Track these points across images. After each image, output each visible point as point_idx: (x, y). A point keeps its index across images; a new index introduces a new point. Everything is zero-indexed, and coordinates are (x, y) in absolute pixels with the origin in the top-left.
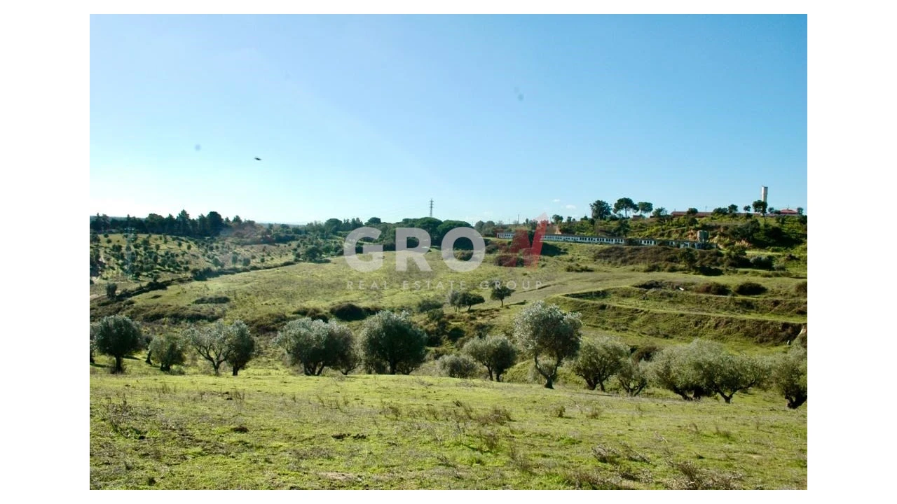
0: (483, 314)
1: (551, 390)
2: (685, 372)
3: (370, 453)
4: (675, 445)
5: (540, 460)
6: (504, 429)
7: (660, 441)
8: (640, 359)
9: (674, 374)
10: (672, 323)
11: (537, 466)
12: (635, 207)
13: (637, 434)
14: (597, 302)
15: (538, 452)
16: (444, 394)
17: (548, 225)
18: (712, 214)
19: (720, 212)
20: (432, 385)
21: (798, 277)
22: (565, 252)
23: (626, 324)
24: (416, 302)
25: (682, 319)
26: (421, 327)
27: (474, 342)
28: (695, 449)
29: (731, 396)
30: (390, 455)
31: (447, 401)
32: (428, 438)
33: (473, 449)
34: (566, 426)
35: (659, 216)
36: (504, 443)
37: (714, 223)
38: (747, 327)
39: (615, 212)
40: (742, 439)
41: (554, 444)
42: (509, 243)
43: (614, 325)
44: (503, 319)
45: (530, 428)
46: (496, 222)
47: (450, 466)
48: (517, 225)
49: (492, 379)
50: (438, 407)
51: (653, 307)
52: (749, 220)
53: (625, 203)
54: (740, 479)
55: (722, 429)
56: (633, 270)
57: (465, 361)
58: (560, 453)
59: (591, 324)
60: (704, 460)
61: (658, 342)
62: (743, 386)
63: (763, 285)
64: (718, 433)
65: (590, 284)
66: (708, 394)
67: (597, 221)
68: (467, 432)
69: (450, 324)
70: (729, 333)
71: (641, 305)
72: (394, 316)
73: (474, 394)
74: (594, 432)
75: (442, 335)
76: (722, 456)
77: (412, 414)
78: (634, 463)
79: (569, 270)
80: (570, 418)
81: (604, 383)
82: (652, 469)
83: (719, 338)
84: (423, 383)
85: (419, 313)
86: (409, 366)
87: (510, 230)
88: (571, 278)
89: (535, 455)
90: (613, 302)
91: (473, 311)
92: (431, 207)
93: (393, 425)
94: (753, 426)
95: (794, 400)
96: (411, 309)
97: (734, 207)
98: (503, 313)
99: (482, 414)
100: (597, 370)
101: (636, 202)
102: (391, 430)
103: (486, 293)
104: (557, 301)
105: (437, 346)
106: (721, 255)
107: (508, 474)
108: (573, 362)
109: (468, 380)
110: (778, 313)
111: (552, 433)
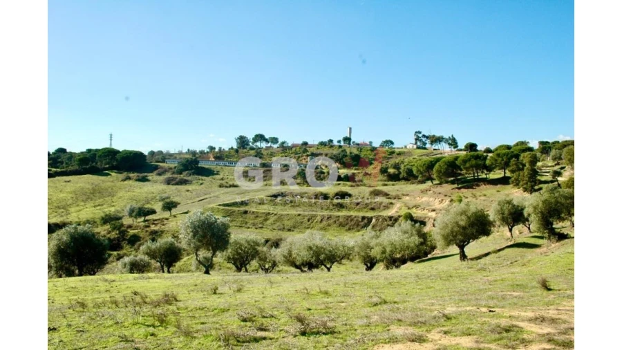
0: (156, 222)
1: (209, 276)
2: (301, 254)
3: (61, 341)
4: (293, 303)
5: (200, 327)
6: (171, 308)
7: (283, 302)
8: (272, 247)
9: (294, 256)
10: (293, 221)
11: (197, 332)
12: (267, 141)
13: (268, 299)
14: (241, 209)
15: (197, 321)
16: (123, 287)
17: (205, 153)
18: (318, 145)
19: (322, 144)
20: (114, 281)
21: (370, 186)
22: (217, 174)
23: (262, 223)
24: (99, 216)
25: (299, 217)
26: (105, 236)
27: (147, 245)
28: (306, 305)
29: (331, 267)
30: (78, 340)
31: (126, 292)
32: (110, 323)
33: (148, 326)
34: (219, 300)
35: (283, 147)
36: (172, 318)
37: (318, 151)
38: (341, 220)
39: (253, 143)
40: (335, 294)
41: (209, 314)
42: (175, 167)
43: (254, 224)
44: (172, 225)
45: (191, 304)
46: (164, 151)
47: (128, 341)
48: (180, 153)
49: (163, 272)
50: (119, 298)
51: (279, 210)
52: (341, 150)
53: (260, 138)
54: (333, 320)
55: (323, 289)
56: (266, 185)
57: (141, 260)
58: (214, 319)
59: (238, 225)
60: (312, 311)
61: (284, 234)
62: (338, 259)
63: (350, 192)
64: (321, 292)
65: (237, 196)
66: (317, 267)
67: (241, 151)
68: (142, 314)
69: (129, 232)
70: (329, 225)
71: (272, 209)
72: (80, 228)
73: (149, 284)
74: (238, 302)
75: (123, 241)
76: (323, 306)
77: (97, 306)
78: (266, 319)
79: (221, 186)
80: (222, 294)
81: (248, 267)
82: (277, 322)
83: (324, 229)
84: (106, 280)
85: (102, 225)
86: (95, 268)
87: (176, 158)
88: (222, 192)
89: (196, 324)
90: (252, 208)
91: (147, 221)
92: (111, 140)
93: (80, 317)
94: (342, 285)
95: (369, 265)
96: (95, 222)
97: (331, 141)
98: (171, 221)
99: (155, 298)
100: (243, 258)
101: (267, 137)
102: (78, 320)
103: (158, 206)
104: (212, 210)
105: (118, 251)
106: (323, 173)
107: (174, 340)
108: (225, 253)
109: (145, 275)
110: (359, 210)
111: (208, 306)
